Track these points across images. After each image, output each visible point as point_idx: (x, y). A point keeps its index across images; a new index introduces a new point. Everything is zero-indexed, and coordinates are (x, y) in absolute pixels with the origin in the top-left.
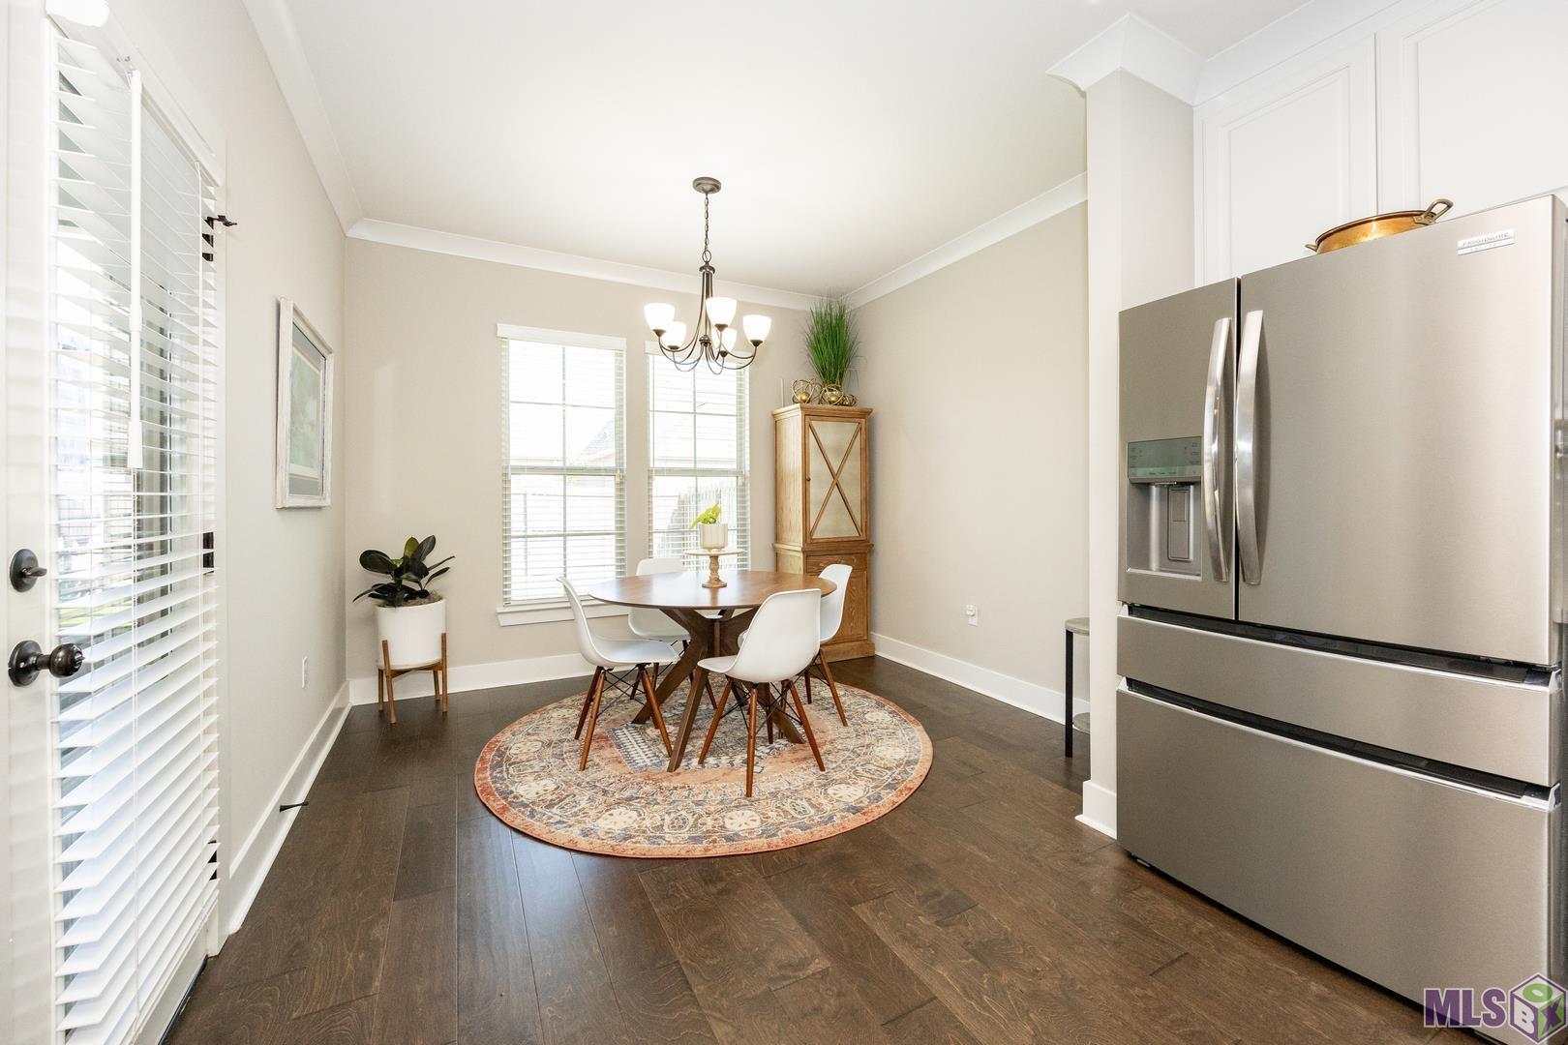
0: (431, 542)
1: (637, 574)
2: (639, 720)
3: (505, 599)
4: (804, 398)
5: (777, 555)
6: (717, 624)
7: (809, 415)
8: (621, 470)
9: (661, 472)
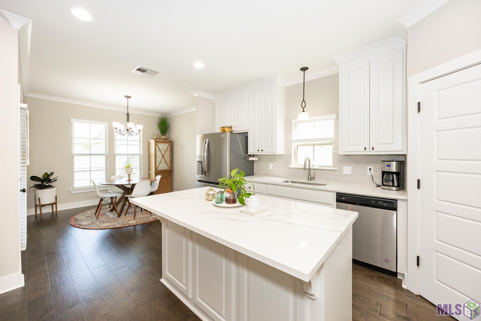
0: (52, 173)
1: (111, 179)
2: (111, 211)
3: (73, 187)
4: (156, 138)
5: (149, 174)
6: (130, 189)
7: (156, 142)
8: (107, 155)
9: (118, 155)
